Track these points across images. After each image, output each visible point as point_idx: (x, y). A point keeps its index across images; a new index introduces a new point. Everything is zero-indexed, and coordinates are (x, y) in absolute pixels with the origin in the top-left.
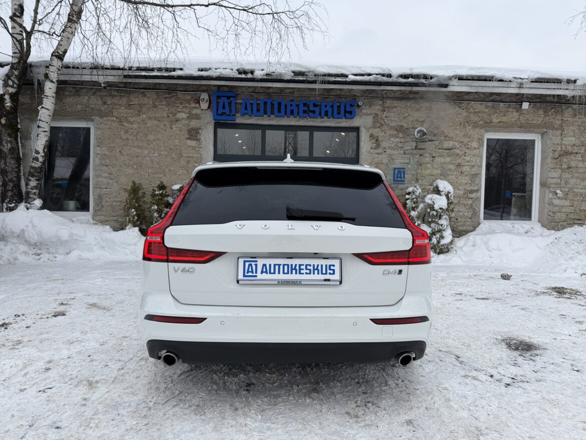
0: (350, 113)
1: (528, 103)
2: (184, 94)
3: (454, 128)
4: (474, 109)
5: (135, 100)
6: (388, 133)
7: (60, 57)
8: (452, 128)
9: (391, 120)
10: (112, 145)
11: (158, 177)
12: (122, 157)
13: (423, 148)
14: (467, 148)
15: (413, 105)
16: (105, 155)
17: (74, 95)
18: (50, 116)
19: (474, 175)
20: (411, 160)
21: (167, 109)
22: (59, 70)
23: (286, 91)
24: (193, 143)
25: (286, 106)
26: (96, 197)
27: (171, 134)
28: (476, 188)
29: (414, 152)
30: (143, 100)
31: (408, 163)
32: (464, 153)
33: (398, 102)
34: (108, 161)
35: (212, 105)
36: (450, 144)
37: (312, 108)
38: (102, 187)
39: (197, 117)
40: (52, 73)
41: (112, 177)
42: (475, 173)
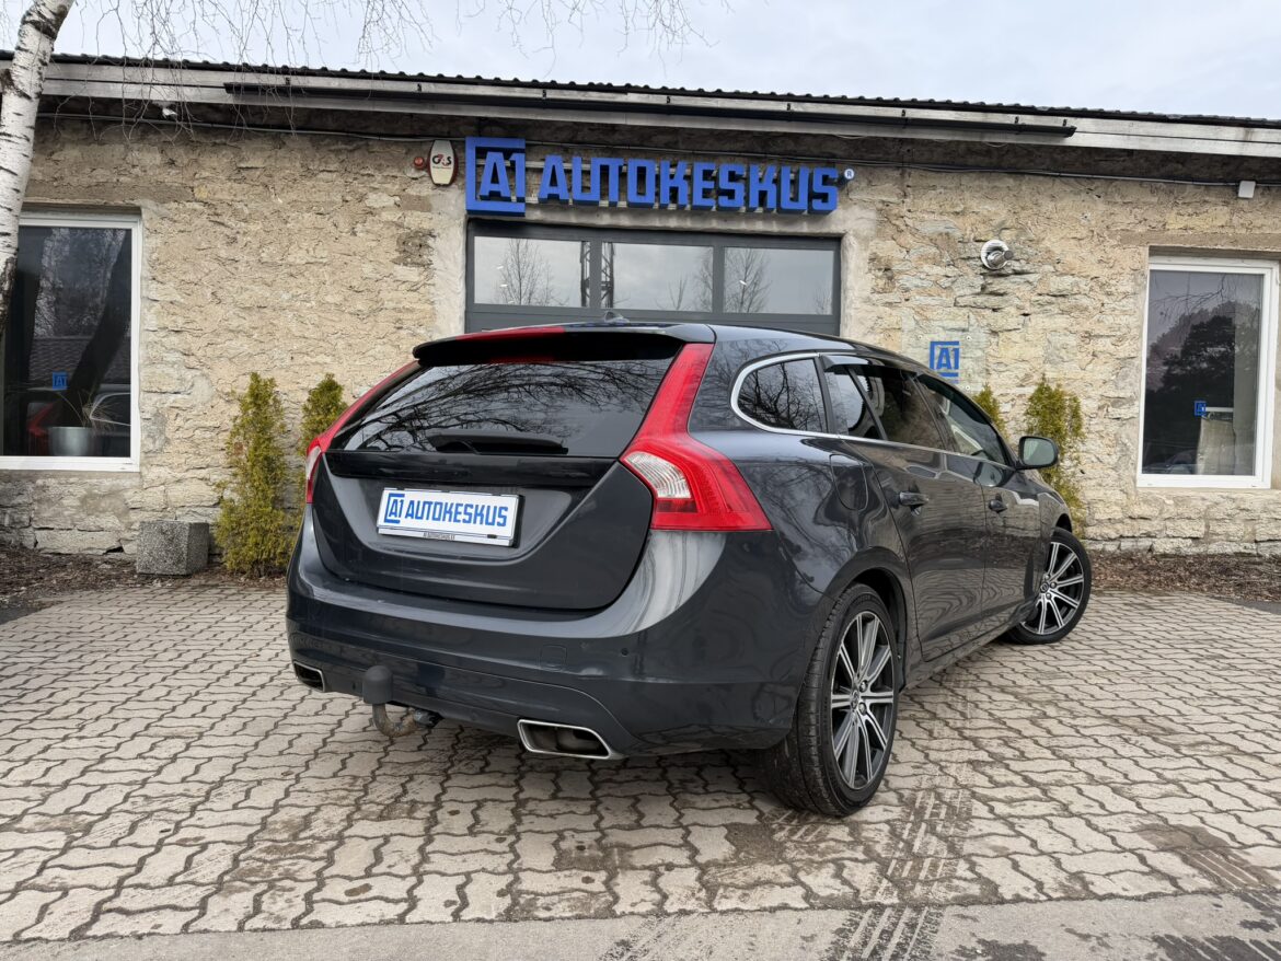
0: (824, 197)
1: (1253, 184)
2: (387, 143)
3: (1076, 242)
4: (1123, 197)
5: (256, 157)
6: (914, 256)
7: (49, 29)
8: (1072, 241)
9: (922, 221)
10: (191, 277)
11: (317, 363)
12: (218, 308)
13: (1002, 292)
14: (1109, 294)
15: (977, 183)
16: (171, 303)
17: (87, 141)
18: (18, 191)
19: (1125, 359)
20: (973, 321)
21: (340, 181)
22: (45, 64)
23: (654, 139)
24: (412, 274)
25: (658, 177)
26: (148, 416)
27: (353, 250)
28: (1129, 395)
29: (980, 300)
30: (276, 159)
31: (964, 330)
32: (1099, 305)
33: (939, 175)
34: (180, 321)
35: (462, 172)
36: (1065, 283)
37: (725, 184)
38: (164, 389)
39: (423, 205)
40: (23, 71)
41: (192, 361)
42: (1127, 355)
